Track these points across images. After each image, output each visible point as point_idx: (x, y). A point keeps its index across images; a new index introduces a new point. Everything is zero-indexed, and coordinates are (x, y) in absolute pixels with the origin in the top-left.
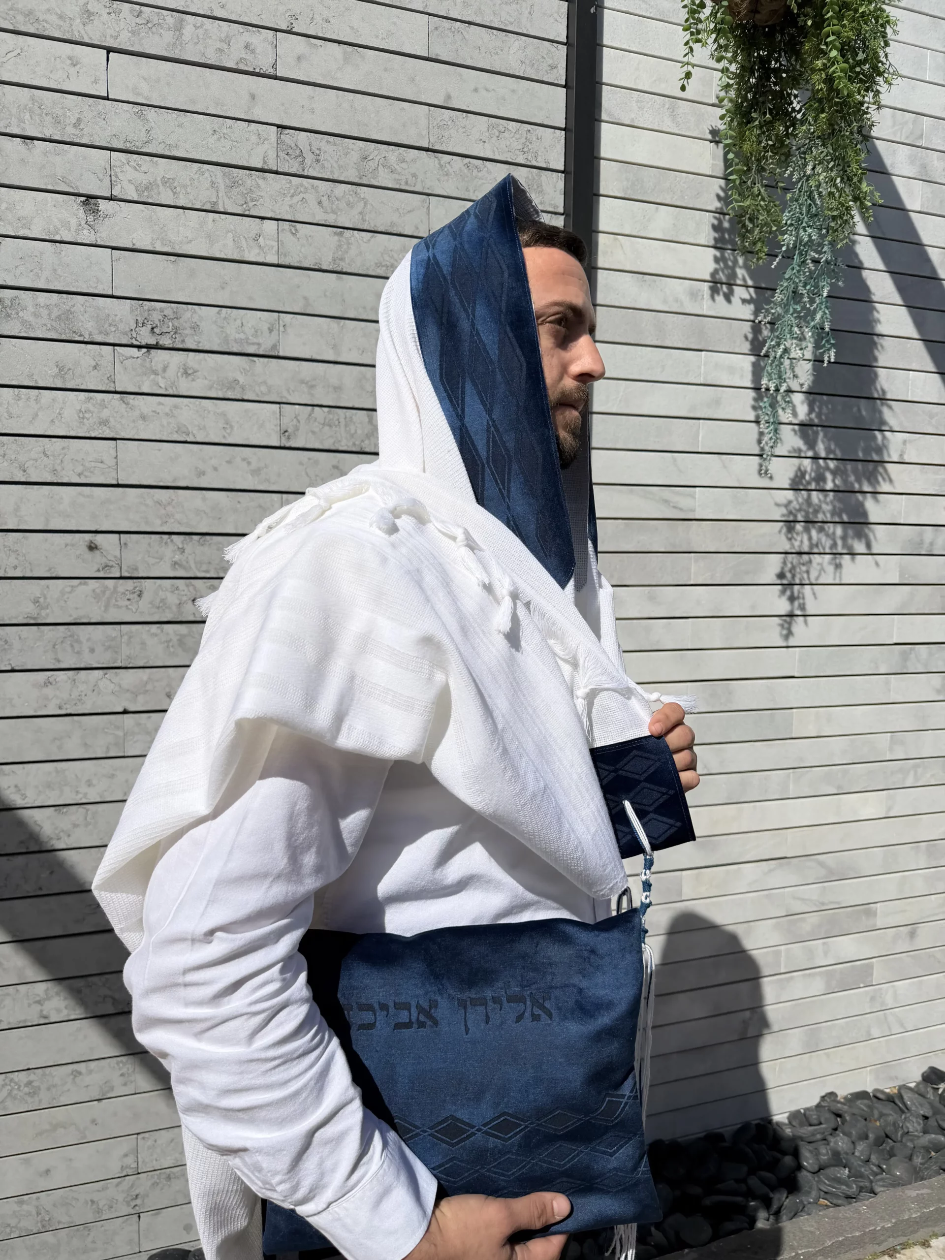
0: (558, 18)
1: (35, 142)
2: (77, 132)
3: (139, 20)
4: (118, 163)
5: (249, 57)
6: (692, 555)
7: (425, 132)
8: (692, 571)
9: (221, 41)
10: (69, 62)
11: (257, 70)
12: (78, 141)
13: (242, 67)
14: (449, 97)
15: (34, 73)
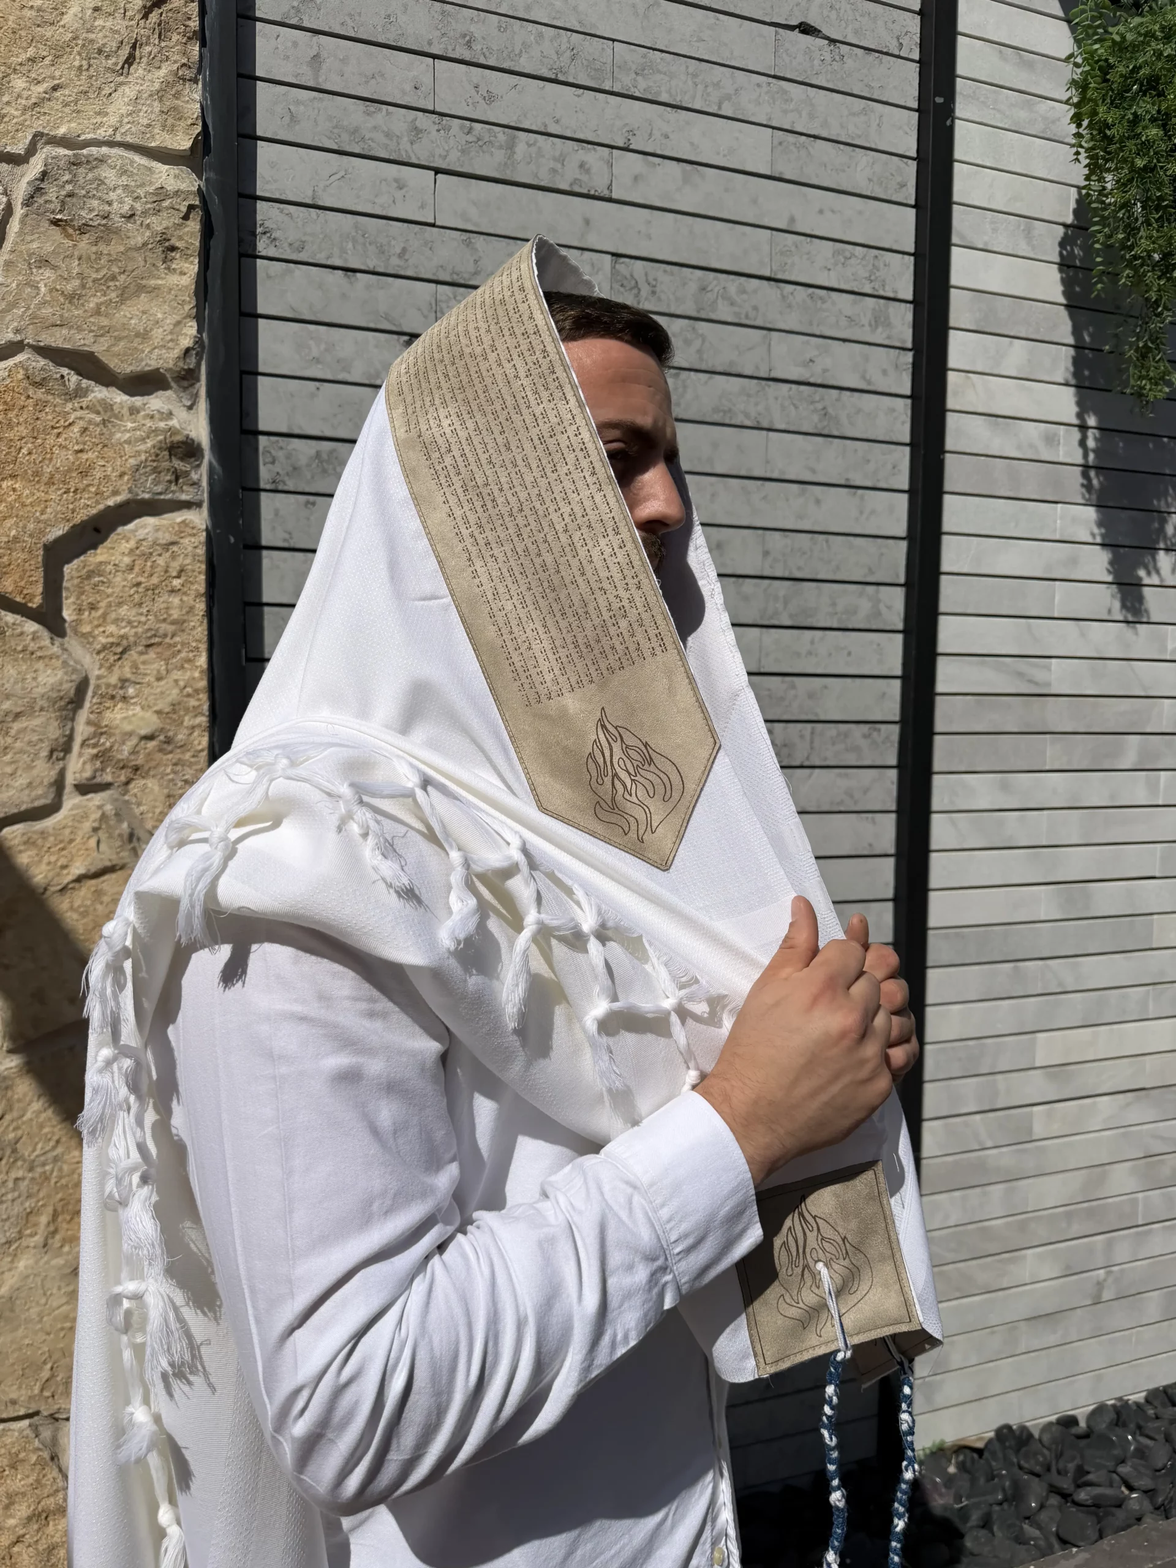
0: (908, 131)
1: (359, 275)
2: (401, 263)
3: (470, 138)
4: (444, 298)
5: (584, 178)
6: (1048, 736)
7: (767, 260)
8: (1048, 754)
9: (555, 159)
10: (395, 185)
11: (592, 192)
12: (402, 273)
13: (577, 189)
14: (792, 220)
15: (358, 197)
